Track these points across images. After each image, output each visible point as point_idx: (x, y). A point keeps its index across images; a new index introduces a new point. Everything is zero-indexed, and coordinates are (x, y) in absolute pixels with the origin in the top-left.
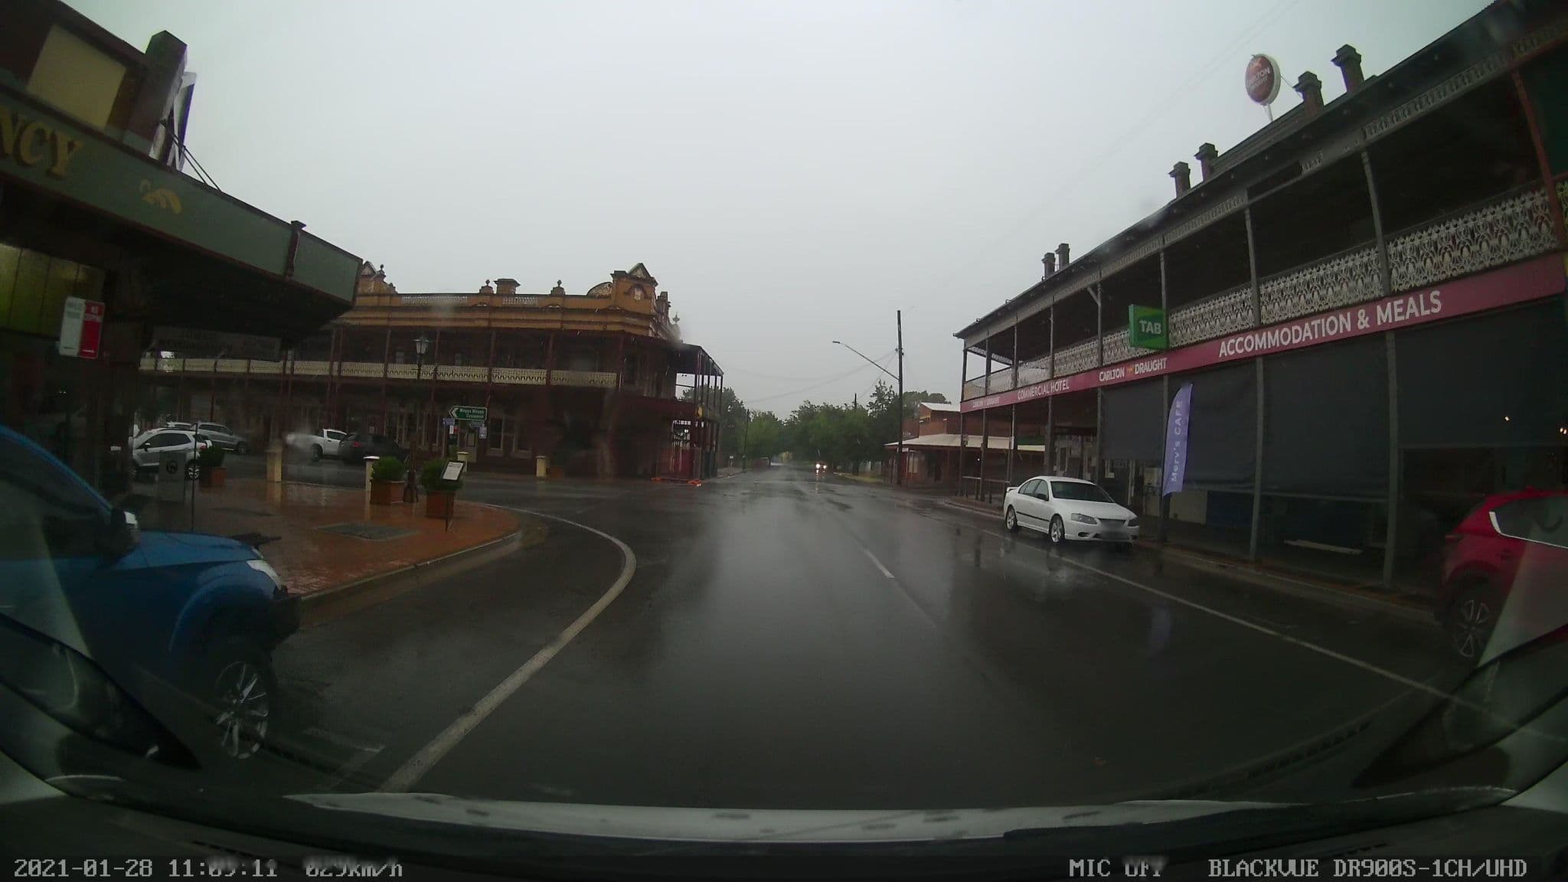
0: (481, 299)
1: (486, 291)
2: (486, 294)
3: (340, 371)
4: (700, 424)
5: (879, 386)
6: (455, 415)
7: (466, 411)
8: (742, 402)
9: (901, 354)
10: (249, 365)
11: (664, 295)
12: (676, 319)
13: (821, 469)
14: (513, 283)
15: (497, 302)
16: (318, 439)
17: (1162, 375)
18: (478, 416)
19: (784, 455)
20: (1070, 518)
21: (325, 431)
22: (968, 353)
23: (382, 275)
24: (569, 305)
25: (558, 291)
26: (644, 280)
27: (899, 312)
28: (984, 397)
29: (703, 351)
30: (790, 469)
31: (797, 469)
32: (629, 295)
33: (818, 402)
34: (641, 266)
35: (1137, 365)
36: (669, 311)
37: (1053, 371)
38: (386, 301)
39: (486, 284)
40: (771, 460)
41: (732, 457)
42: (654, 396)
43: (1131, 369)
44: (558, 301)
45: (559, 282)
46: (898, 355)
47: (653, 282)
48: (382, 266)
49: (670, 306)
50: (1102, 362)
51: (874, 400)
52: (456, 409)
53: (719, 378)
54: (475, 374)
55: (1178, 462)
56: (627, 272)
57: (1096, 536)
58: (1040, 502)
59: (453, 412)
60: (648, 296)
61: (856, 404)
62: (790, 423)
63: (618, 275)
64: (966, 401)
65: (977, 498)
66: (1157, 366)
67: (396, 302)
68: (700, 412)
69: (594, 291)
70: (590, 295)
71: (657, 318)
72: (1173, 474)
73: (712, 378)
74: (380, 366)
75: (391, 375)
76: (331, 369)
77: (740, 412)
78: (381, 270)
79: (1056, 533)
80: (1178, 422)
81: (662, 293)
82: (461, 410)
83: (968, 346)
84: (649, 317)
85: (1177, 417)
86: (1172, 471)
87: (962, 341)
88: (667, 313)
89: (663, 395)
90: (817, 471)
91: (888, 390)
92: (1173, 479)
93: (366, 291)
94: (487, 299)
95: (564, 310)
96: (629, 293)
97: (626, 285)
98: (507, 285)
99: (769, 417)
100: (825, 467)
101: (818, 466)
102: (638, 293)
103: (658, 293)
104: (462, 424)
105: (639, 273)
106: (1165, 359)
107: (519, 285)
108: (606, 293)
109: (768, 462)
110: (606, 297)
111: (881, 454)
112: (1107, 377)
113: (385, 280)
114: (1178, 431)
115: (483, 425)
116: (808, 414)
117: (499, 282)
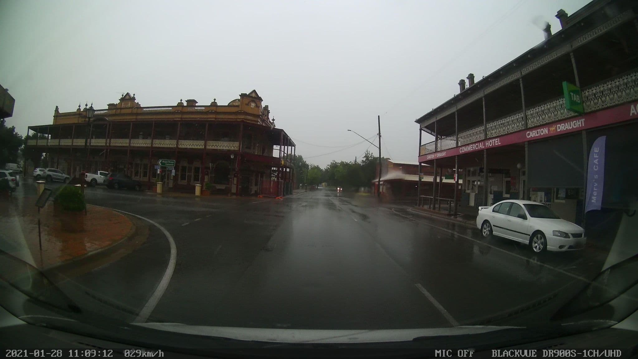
0: (178, 108)
1: (180, 105)
2: (180, 106)
3: (110, 143)
4: (283, 170)
5: (366, 153)
6: (160, 164)
7: (165, 162)
8: (306, 161)
9: (380, 136)
10: (73, 141)
11: (267, 107)
12: (273, 120)
13: (340, 190)
14: (195, 102)
15: (185, 110)
16: (95, 176)
17: (581, 130)
18: (170, 164)
19: (323, 184)
20: (552, 234)
21: (99, 172)
22: (422, 131)
23: (134, 99)
24: (219, 110)
25: (214, 104)
26: (255, 98)
27: (379, 116)
28: (435, 152)
29: (284, 131)
30: (327, 190)
31: (329, 190)
32: (248, 105)
33: (339, 161)
34: (254, 91)
35: (558, 126)
36: (269, 115)
37: (486, 135)
38: (135, 111)
39: (180, 102)
40: (318, 186)
41: (301, 185)
42: (261, 154)
43: (553, 129)
44: (214, 108)
45: (215, 100)
46: (378, 136)
47: (260, 99)
48: (134, 95)
49: (270, 113)
50: (527, 126)
51: (364, 159)
52: (161, 161)
53: (293, 148)
54: (168, 143)
55: (596, 189)
56: (247, 94)
57: (570, 247)
58: (520, 220)
59: (160, 162)
60: (258, 106)
61: (356, 161)
62: (326, 170)
63: (243, 96)
64: (421, 156)
65: (430, 208)
66: (577, 124)
67: (139, 111)
68: (283, 163)
69: (231, 104)
70: (229, 106)
71: (261, 116)
72: (593, 198)
73: (290, 147)
74: (127, 141)
75: (132, 145)
76: (106, 143)
77: (305, 166)
78: (134, 97)
79: (536, 245)
80: (596, 161)
81: (266, 106)
82: (163, 161)
83: (422, 127)
84: (258, 116)
85: (596, 159)
86: (592, 195)
87: (418, 125)
88: (268, 116)
89: (265, 154)
90: (338, 191)
91: (371, 155)
92: (593, 201)
93: (127, 106)
94: (180, 108)
95: (217, 113)
96: (248, 104)
97: (246, 101)
98: (191, 103)
99: (317, 168)
100: (341, 189)
101: (338, 189)
102: (253, 105)
103: (263, 106)
104: (163, 169)
105: (254, 95)
106: (583, 120)
107: (197, 102)
108: (237, 104)
109: (316, 187)
110: (237, 106)
111: (369, 184)
112: (533, 134)
113: (135, 101)
114: (596, 168)
115: (174, 169)
116: (334, 166)
117: (188, 101)
